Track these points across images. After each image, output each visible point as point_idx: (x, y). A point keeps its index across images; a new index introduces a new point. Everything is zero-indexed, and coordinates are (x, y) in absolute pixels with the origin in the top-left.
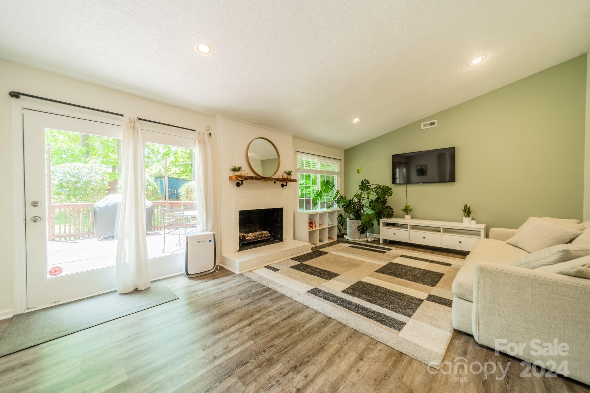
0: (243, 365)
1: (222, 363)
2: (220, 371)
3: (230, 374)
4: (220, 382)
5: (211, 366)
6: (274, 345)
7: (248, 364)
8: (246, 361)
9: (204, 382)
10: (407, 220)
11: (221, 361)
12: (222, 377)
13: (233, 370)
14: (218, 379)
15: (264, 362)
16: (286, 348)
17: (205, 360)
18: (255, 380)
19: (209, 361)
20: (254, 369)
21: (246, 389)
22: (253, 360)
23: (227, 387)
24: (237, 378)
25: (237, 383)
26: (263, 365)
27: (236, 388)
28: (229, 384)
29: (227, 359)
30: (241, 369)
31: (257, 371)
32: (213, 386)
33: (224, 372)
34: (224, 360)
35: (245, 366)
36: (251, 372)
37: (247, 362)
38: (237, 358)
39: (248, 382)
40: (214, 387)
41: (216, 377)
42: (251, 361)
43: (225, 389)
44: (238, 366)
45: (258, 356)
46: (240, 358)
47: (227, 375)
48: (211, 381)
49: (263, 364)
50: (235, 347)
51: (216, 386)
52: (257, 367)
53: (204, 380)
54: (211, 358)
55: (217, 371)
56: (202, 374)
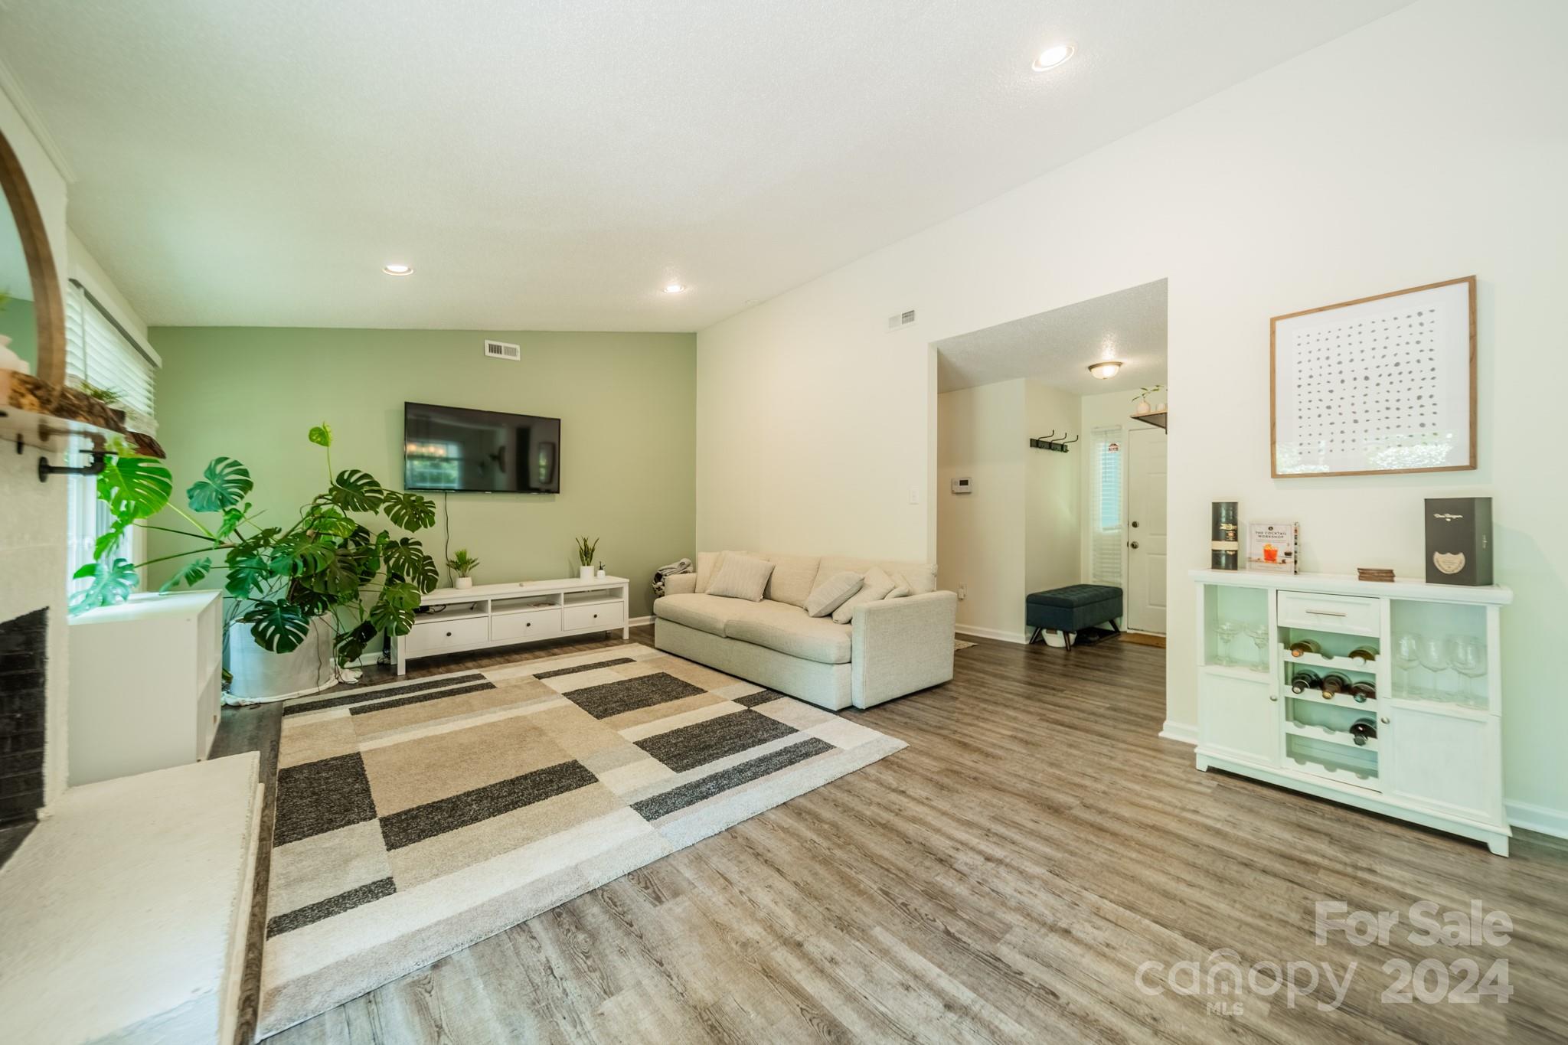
0: (959, 940)
1: (964, 983)
2: (989, 983)
3: (991, 960)
4: (1021, 974)
5: (982, 1007)
6: (881, 890)
7: (952, 931)
8: (946, 937)
9: (1033, 1010)
10: (465, 590)
11: (958, 988)
12: (1006, 973)
13: (977, 955)
14: (1014, 979)
15: (938, 905)
16: (888, 870)
17: (963, 1032)
18: (991, 915)
19: (966, 1018)
20: (962, 919)
21: (1018, 926)
22: (938, 923)
23: (1026, 959)
24: (998, 945)
25: (1009, 944)
26: (949, 906)
27: (1021, 943)
28: (1018, 957)
29: (947, 976)
30: (969, 941)
31: (968, 914)
32: (1036, 986)
33: (988, 974)
34: (955, 981)
35: (958, 935)
36: (970, 923)
37: (948, 933)
38: (939, 954)
39: (1001, 925)
40: (1036, 982)
41: (1010, 987)
42: (943, 927)
43: (1030, 960)
44: (966, 949)
45: (923, 915)
46: (937, 949)
47: (997, 964)
48: (1024, 994)
49: (943, 907)
50: (901, 966)
51: (1033, 980)
52: (957, 916)
53: (1028, 1011)
54: (952, 1017)
55: (992, 990)
56: (1013, 1022)
